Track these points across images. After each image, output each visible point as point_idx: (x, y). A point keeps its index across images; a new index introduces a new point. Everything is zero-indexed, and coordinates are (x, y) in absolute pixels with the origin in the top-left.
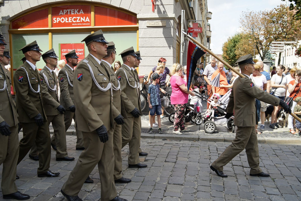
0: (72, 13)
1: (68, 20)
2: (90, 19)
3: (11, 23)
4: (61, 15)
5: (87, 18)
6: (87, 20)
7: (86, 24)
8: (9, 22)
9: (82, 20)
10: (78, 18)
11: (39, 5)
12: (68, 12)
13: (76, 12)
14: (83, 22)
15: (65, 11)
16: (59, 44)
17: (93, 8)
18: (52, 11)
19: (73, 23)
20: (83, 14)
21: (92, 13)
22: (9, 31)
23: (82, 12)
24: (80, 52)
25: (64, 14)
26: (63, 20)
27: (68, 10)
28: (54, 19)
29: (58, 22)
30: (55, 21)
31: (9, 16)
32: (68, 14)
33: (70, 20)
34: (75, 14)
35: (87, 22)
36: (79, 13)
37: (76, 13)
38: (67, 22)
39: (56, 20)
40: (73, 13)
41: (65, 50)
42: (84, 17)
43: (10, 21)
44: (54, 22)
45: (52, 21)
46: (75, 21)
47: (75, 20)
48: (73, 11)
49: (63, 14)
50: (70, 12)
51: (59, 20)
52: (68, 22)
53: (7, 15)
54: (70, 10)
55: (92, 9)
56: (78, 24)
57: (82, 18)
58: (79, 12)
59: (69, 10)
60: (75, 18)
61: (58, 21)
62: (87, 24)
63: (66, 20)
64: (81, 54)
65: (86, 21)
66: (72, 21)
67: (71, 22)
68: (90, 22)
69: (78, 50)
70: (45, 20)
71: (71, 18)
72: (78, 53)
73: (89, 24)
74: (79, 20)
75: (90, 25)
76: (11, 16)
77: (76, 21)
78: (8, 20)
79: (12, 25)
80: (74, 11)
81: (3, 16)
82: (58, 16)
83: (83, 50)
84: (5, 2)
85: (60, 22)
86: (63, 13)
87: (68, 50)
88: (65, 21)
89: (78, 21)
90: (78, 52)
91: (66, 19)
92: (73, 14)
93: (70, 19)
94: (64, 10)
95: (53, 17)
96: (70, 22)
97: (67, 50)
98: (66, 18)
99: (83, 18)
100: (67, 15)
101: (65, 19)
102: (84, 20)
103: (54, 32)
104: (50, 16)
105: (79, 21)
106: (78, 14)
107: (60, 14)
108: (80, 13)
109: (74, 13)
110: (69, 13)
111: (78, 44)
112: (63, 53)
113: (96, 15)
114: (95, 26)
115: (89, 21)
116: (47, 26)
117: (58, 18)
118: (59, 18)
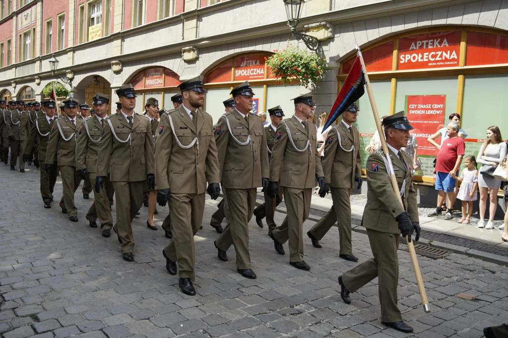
0: (429, 45)
1: (422, 58)
2: (458, 55)
3: (342, 65)
4: (413, 50)
5: (454, 53)
6: (453, 57)
7: (450, 63)
8: (339, 63)
9: (445, 57)
10: (438, 54)
11: (381, 37)
12: (423, 44)
13: (436, 43)
14: (446, 60)
15: (419, 44)
16: (406, 96)
17: (464, 35)
18: (400, 44)
19: (430, 61)
20: (447, 46)
21: (463, 45)
22: (337, 77)
23: (445, 44)
24: (438, 109)
25: (417, 48)
26: (414, 58)
27: (423, 41)
28: (402, 57)
29: (406, 61)
30: (402, 60)
31: (338, 56)
32: (423, 48)
33: (425, 57)
34: (435, 47)
35: (453, 60)
36: (441, 46)
37: (437, 46)
38: (420, 60)
39: (405, 58)
40: (431, 45)
41: (414, 106)
42: (449, 52)
43: (341, 63)
44: (401, 62)
45: (398, 59)
46: (433, 59)
47: (433, 56)
48: (431, 42)
49: (415, 48)
50: (427, 44)
51: (409, 58)
52: (422, 60)
53: (336, 55)
54: (427, 41)
55: (462, 38)
56: (438, 64)
57: (444, 54)
58: (440, 43)
59: (425, 42)
60: (434, 53)
61: (407, 59)
62: (452, 63)
63: (418, 58)
64: (438, 112)
65: (451, 58)
66: (428, 58)
67: (427, 60)
68: (458, 60)
69: (434, 106)
70: (387, 59)
71: (428, 54)
72: (435, 111)
73: (456, 63)
74: (440, 57)
75: (457, 65)
76: (341, 56)
77: (436, 58)
78: (337, 62)
79: (343, 69)
80: (433, 42)
81: (331, 56)
82: (407, 52)
83: (442, 106)
84: (336, 36)
85: (409, 60)
86: (416, 46)
87: (419, 105)
88: (418, 60)
89: (438, 59)
90: (435, 108)
91: (420, 56)
92: (432, 47)
93: (426, 55)
94: (418, 42)
95: (400, 54)
96: (425, 60)
97: (417, 106)
98: (420, 54)
99: (447, 53)
100: (421, 50)
101: (418, 56)
102: (448, 57)
103: (400, 77)
104: (395, 52)
105: (440, 59)
106: (439, 46)
107: (410, 49)
108: (443, 44)
109: (433, 45)
110: (425, 47)
111: (435, 96)
112: (410, 111)
113: (469, 47)
114: (466, 65)
115: (456, 57)
116: (390, 68)
117: (407, 56)
118: (409, 56)
